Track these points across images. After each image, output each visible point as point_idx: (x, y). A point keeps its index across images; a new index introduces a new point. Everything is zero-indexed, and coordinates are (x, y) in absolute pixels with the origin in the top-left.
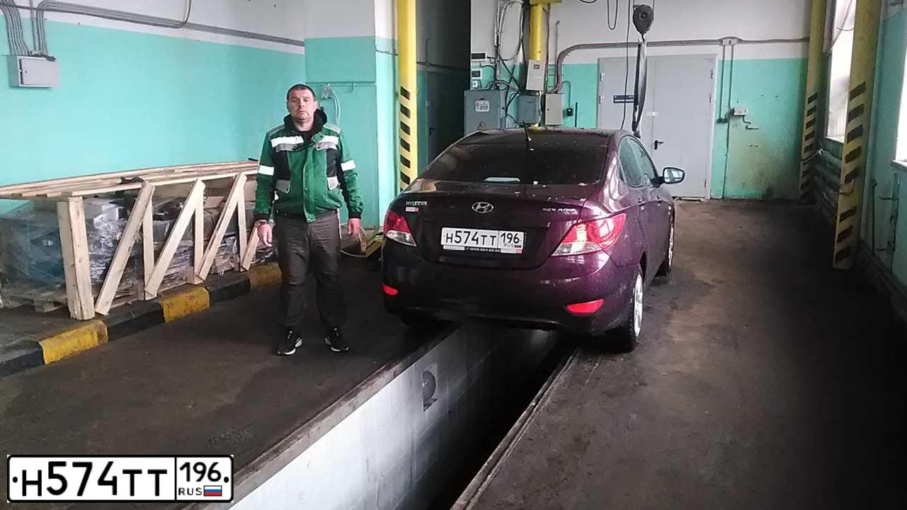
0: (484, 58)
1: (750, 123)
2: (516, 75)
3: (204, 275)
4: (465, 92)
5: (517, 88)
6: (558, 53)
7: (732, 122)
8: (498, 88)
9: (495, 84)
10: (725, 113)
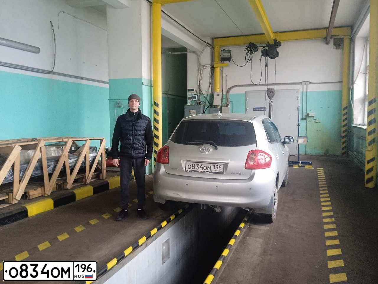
0: (193, 91)
1: (316, 120)
4: (185, 106)
6: (227, 90)
7: (308, 120)
9: (199, 104)
10: (305, 116)
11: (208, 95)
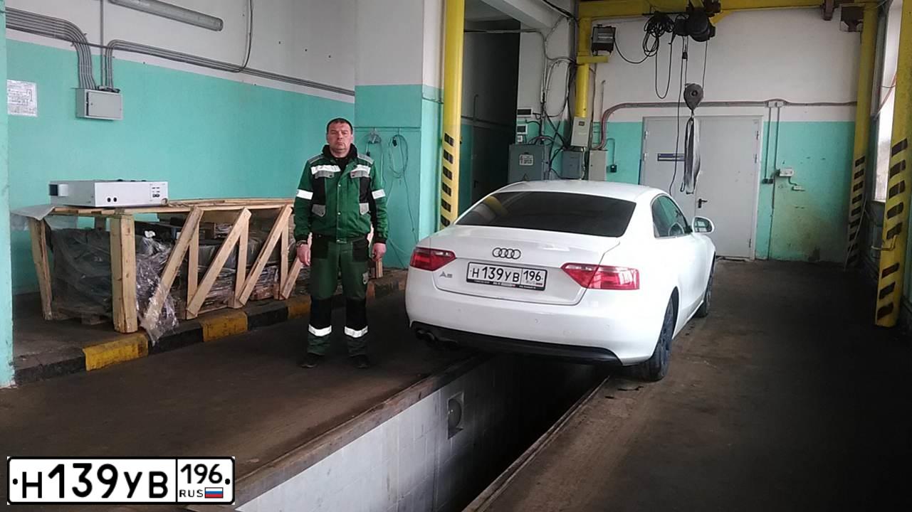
0: (530, 114)
1: (796, 185)
2: (561, 131)
3: (244, 300)
4: (510, 146)
5: (561, 143)
6: (604, 111)
7: (778, 183)
8: (542, 142)
9: (539, 139)
10: (770, 174)
11: (560, 122)
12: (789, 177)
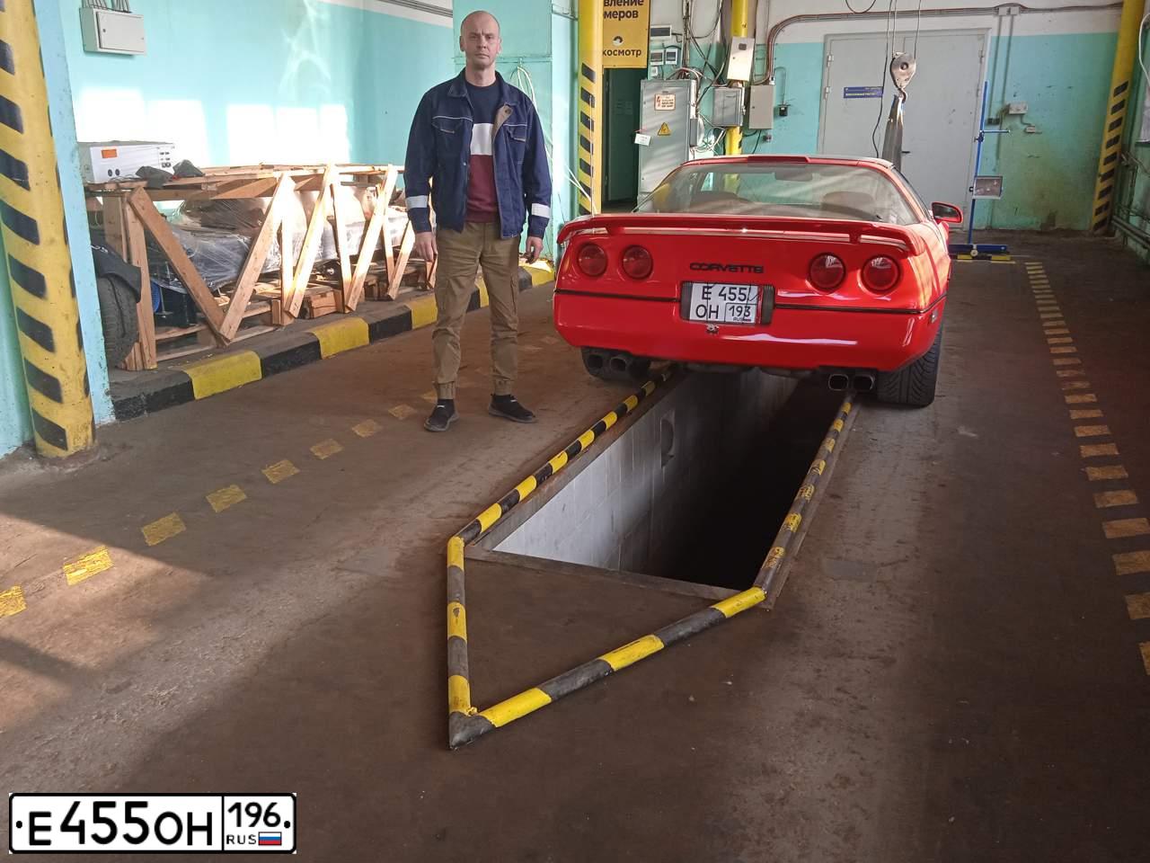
0: (669, 34)
1: (1029, 125)
2: (713, 59)
4: (641, 83)
6: (770, 28)
7: (1006, 124)
10: (996, 112)
11: (710, 46)
12: (1022, 115)
